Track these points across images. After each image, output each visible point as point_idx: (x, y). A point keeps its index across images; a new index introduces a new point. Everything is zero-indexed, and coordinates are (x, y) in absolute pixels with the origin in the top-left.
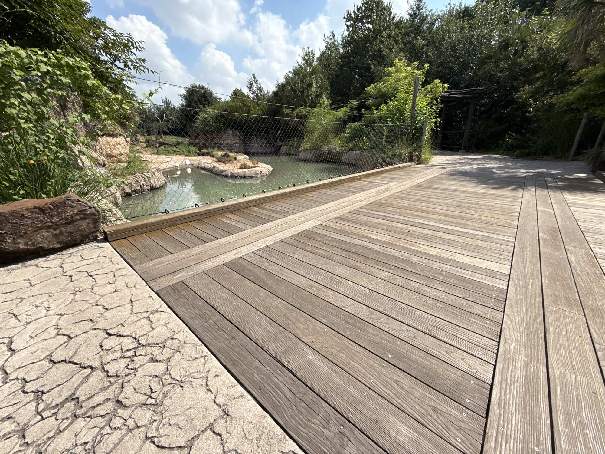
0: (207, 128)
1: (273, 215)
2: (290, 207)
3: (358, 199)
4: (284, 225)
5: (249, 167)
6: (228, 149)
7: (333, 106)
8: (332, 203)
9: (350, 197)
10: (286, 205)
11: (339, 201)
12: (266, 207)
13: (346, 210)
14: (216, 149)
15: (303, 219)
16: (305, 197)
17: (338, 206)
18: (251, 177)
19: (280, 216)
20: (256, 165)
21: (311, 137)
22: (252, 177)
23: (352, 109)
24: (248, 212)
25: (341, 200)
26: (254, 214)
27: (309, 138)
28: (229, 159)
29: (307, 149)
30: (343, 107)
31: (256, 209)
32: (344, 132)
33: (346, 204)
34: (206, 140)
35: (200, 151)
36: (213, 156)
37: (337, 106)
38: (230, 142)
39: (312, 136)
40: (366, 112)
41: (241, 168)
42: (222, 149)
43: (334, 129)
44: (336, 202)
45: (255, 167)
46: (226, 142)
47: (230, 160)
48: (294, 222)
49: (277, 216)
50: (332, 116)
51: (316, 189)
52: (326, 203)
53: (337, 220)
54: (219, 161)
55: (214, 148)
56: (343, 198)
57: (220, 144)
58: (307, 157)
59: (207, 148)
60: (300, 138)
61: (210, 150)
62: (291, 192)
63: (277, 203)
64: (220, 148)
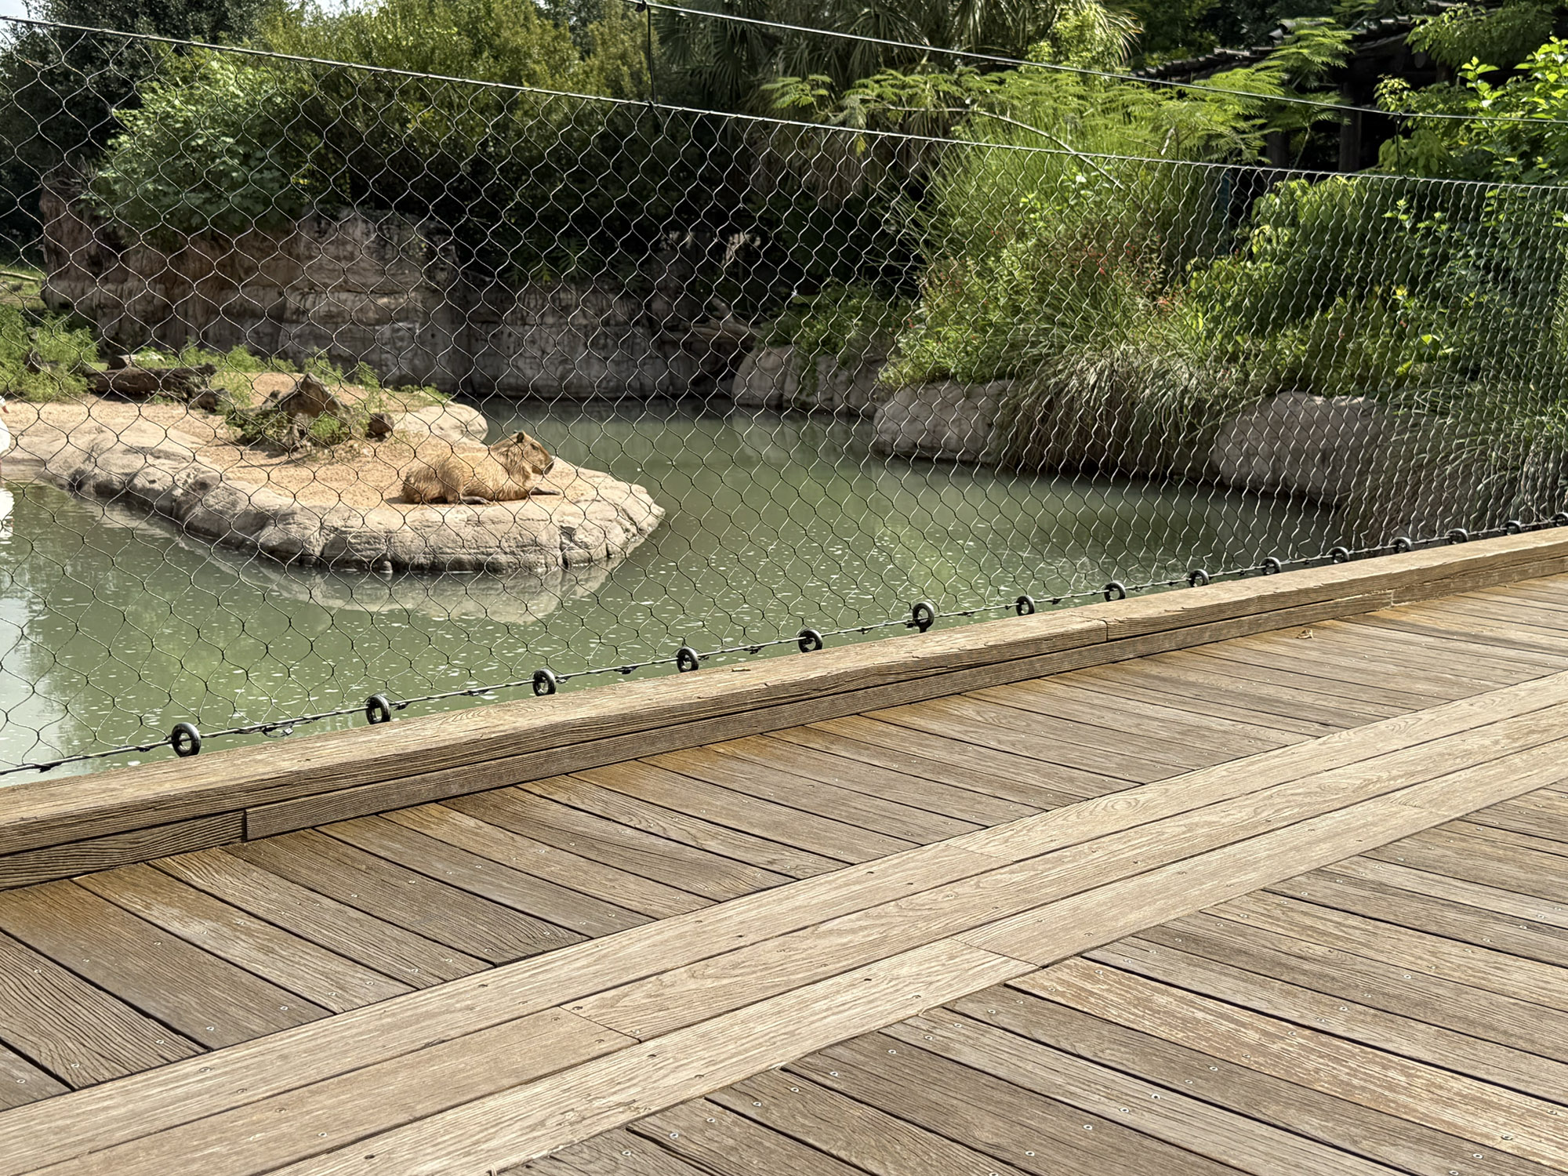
0: (190, 199)
1: (599, 882)
2: (755, 817)
3: (1350, 777)
4: (682, 983)
5: (476, 496)
6: (334, 359)
7: (1156, 62)
8: (1120, 801)
9: (1275, 759)
10: (717, 804)
11: (1176, 785)
12: (554, 813)
13: (1241, 866)
14: (240, 353)
15: (855, 933)
16: (893, 739)
17: (1172, 828)
18: (485, 570)
19: (658, 898)
20: (535, 481)
21: (973, 283)
22: (495, 569)
23: (1299, 80)
24: (390, 847)
25: (1199, 779)
26: (439, 868)
27: (957, 286)
28: (326, 425)
29: (941, 375)
30: (1227, 63)
31: (461, 825)
32: (1236, 247)
33: (1238, 814)
34: (170, 283)
35: (118, 364)
36: (210, 405)
37: (1182, 57)
38: (350, 302)
39: (985, 273)
40: (1413, 99)
41: (410, 496)
42: (283, 356)
43: (1164, 225)
44: (1149, 794)
45: (523, 495)
46: (319, 306)
47: (335, 439)
48: (770, 952)
49: (631, 891)
50: (1145, 133)
51: (983, 676)
52: (1066, 800)
53: (1153, 960)
54: (244, 441)
55: (224, 343)
56: (1213, 759)
57: (279, 315)
58: (935, 432)
59: (171, 340)
60: (885, 291)
61: (192, 357)
62: (773, 699)
63: (651, 782)
64: (267, 351)
